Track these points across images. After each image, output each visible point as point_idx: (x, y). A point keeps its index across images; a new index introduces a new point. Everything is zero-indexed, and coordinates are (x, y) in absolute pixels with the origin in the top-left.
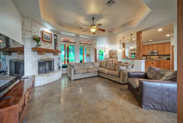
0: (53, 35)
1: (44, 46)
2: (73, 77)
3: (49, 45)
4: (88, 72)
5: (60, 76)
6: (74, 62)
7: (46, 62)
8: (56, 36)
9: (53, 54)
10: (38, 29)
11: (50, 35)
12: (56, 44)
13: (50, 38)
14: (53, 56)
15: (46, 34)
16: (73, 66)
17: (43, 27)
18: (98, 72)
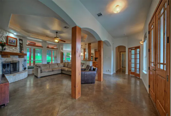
0: (18, 39)
1: (8, 49)
2: (39, 75)
3: (14, 48)
4: (53, 71)
5: (26, 76)
6: (41, 64)
7: (11, 63)
8: (22, 40)
9: (18, 56)
10: (3, 34)
11: (16, 40)
12: (21, 48)
13: (14, 42)
14: (18, 58)
15: (11, 39)
16: (40, 67)
17: (7, 33)
18: (61, 70)
